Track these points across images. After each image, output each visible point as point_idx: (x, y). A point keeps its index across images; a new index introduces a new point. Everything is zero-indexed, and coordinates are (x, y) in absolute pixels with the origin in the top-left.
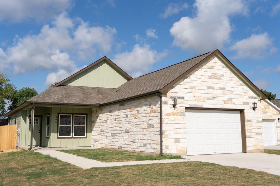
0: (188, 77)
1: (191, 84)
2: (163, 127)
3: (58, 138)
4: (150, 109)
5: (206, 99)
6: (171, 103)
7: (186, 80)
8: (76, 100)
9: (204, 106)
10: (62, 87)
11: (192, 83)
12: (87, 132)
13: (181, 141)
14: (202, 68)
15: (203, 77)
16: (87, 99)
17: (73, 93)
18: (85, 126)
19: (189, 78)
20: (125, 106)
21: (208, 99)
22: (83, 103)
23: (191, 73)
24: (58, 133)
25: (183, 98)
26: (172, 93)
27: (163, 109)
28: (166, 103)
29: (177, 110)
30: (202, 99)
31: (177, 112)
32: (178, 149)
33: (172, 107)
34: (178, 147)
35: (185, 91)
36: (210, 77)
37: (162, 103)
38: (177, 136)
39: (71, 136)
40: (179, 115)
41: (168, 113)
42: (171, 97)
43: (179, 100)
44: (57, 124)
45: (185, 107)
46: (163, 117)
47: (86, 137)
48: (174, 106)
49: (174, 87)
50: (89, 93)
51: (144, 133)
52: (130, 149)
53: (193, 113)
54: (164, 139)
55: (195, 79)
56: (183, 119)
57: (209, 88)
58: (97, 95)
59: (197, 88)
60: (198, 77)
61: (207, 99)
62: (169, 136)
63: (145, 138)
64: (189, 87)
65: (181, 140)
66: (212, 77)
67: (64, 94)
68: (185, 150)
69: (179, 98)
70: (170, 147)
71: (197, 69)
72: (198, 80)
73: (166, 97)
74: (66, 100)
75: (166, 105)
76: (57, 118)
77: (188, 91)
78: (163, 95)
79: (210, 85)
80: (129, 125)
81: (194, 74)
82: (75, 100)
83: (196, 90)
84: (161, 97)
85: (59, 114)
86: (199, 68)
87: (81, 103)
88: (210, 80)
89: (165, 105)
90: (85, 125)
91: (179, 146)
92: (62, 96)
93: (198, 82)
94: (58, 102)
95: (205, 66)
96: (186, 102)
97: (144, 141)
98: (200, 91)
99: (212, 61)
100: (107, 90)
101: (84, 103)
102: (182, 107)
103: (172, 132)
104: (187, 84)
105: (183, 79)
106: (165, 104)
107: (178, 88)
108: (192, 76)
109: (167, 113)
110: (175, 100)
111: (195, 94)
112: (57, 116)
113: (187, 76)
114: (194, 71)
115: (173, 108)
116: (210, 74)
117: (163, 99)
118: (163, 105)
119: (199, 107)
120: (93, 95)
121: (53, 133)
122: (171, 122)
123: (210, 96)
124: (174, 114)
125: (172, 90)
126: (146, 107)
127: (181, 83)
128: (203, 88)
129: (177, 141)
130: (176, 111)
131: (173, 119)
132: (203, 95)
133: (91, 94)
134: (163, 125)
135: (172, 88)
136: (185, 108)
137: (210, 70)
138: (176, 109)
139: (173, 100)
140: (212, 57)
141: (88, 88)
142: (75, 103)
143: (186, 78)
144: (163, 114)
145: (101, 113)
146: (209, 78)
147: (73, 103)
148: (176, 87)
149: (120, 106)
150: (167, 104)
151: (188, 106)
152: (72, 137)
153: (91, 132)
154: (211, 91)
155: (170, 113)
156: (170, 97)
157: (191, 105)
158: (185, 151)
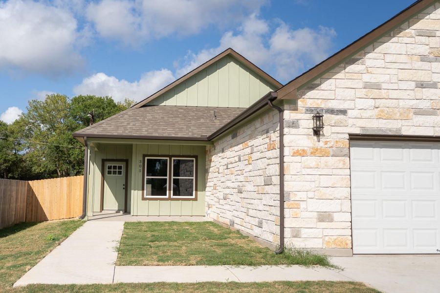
0: (360, 59)
1: (366, 78)
2: (285, 183)
3: (144, 199)
4: (267, 140)
5: (411, 114)
6: (308, 123)
7: (351, 68)
8: (166, 129)
9: (405, 132)
10: (148, 108)
11: (371, 73)
12: (196, 190)
13: (335, 219)
14: (401, 34)
15: (403, 58)
16: (189, 127)
17: (166, 118)
18: (194, 178)
19: (360, 61)
20: (238, 139)
21: (419, 112)
22: (176, 136)
23: (367, 50)
24: (143, 189)
25: (344, 112)
26: (311, 99)
27: (286, 139)
28: (294, 124)
29: (326, 143)
30: (398, 114)
31: (326, 146)
32: (327, 238)
33: (312, 133)
34: (326, 232)
35: (350, 93)
36: (423, 58)
37: (284, 125)
38: (325, 207)
39: (167, 197)
40: (331, 153)
41: (300, 148)
42: (309, 110)
43: (333, 116)
44: (141, 174)
45: (350, 135)
46: (285, 159)
47: (196, 199)
48: (317, 132)
49: (319, 85)
50: (195, 118)
51: (259, 196)
52: (243, 228)
53: (376, 150)
54: (287, 212)
55: (380, 63)
56: (342, 163)
57: (421, 85)
58: (212, 120)
59: (384, 86)
60: (389, 58)
61: (415, 113)
62: (303, 205)
63: (261, 207)
64: (361, 85)
65: (336, 216)
66: (431, 56)
67: (149, 120)
68: (349, 242)
69: (332, 111)
70: (304, 233)
71: (384, 39)
72: (388, 65)
73: (296, 109)
74: (147, 131)
75: (293, 131)
76: (142, 164)
77: (358, 95)
78: (286, 106)
79: (424, 77)
80: (241, 178)
81: (375, 51)
82: (163, 129)
83: (383, 91)
84: (281, 111)
85: (144, 156)
86: (390, 36)
87: (173, 135)
88: (426, 65)
89: (291, 129)
90: (193, 176)
91: (331, 232)
92: (143, 123)
93: (388, 71)
94: (130, 134)
95: (407, 31)
96: (351, 121)
97: (259, 214)
98: (394, 94)
99: (432, 16)
100: (235, 111)
101: (180, 135)
102: (339, 135)
103: (311, 195)
104: (355, 76)
105: (342, 65)
106: (292, 127)
107: (329, 88)
108: (369, 56)
109: (296, 149)
110: (318, 117)
111: (378, 102)
112: (142, 160)
113: (356, 56)
114: (375, 44)
115: (315, 138)
116: (424, 50)
117: (288, 115)
118: (286, 130)
119: (390, 133)
120: (202, 121)
121: (135, 190)
122: (309, 171)
123: (425, 105)
124: (315, 152)
125: (311, 94)
126: (262, 138)
127: (338, 76)
128: (403, 85)
129: (325, 217)
130: (321, 144)
131: (313, 164)
132: (402, 103)
133: (199, 118)
134: (286, 177)
135: (312, 87)
136: (347, 137)
137: (424, 39)
138: (322, 139)
139: (314, 117)
140: (431, 8)
141: (197, 109)
142: (161, 135)
143: (353, 62)
144: (287, 151)
145: (214, 155)
146: (421, 61)
147: (157, 135)
148: (323, 86)
149: (233, 138)
150: (299, 128)
151: (357, 131)
152: (170, 199)
153: (204, 189)
154: (427, 92)
155: (305, 148)
156: (307, 110)
157: (367, 130)
158: (347, 244)
